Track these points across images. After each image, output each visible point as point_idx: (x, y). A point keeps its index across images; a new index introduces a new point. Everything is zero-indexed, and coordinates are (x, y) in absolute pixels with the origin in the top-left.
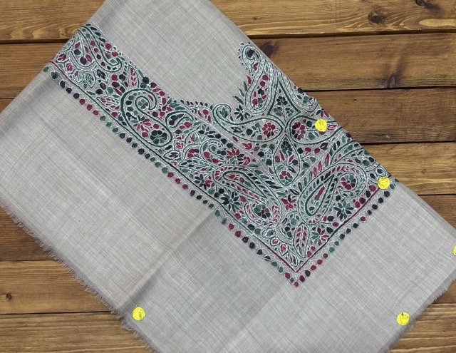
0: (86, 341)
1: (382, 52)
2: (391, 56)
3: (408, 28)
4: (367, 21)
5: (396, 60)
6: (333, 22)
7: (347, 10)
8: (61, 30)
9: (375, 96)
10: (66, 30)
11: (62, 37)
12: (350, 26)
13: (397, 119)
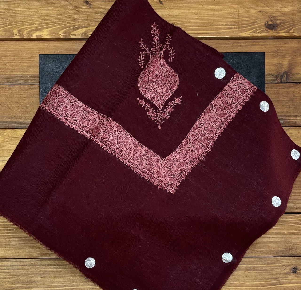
0: (34, 282)
1: (277, 54)
2: (284, 57)
3: (296, 34)
4: (264, 28)
5: (287, 60)
6: (236, 28)
7: (248, 19)
8: (15, 31)
9: (271, 88)
10: (19, 31)
11: (16, 37)
12: (250, 32)
13: (289, 107)
